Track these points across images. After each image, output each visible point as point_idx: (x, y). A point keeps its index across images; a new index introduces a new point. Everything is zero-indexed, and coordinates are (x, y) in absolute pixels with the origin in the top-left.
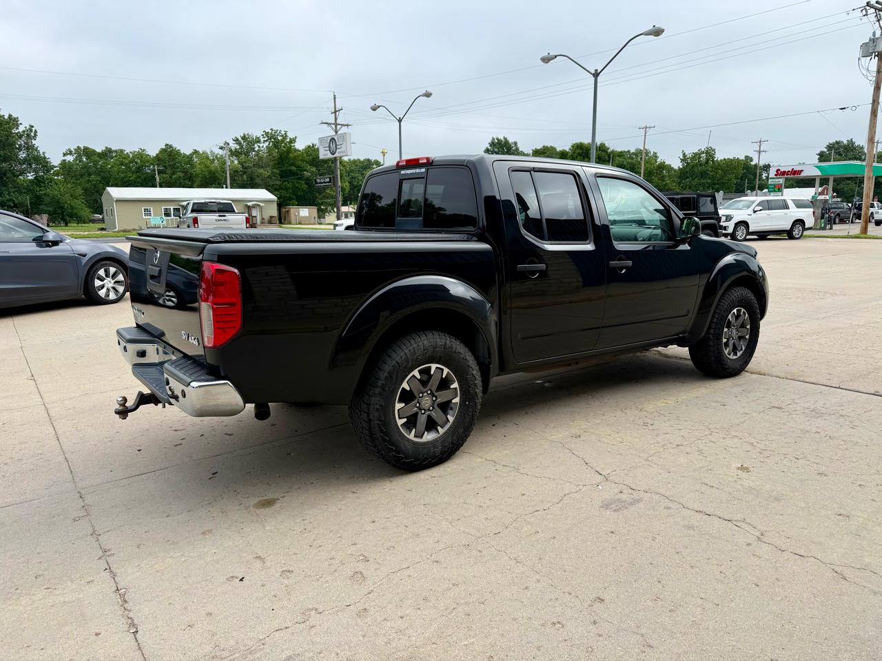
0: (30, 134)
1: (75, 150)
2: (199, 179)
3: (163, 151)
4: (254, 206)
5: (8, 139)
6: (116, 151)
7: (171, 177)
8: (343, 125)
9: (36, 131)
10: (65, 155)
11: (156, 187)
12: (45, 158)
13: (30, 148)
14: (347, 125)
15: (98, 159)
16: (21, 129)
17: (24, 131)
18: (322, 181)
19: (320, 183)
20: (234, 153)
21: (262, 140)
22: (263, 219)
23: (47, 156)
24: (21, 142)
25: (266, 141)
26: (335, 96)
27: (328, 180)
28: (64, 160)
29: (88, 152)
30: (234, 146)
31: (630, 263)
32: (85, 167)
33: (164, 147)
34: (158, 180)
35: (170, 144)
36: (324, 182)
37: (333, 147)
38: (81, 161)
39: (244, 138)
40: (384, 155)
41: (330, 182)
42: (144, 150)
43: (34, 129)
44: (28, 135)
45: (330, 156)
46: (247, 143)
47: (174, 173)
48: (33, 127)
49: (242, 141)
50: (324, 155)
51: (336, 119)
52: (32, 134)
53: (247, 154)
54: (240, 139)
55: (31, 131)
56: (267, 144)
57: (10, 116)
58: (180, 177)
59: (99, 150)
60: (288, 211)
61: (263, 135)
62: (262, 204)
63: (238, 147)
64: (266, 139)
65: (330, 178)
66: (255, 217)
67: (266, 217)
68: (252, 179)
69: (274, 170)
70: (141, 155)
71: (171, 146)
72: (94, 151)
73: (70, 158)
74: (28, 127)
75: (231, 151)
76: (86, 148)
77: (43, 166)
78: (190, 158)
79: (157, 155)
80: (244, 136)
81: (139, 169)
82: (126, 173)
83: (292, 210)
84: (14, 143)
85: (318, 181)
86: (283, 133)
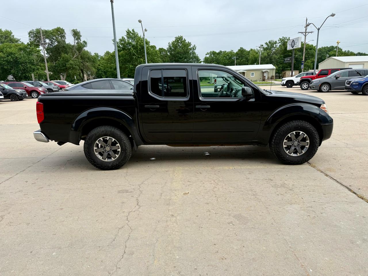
0: (194, 48)
1: (210, 52)
2: (250, 61)
3: (239, 50)
4: (265, 72)
5: (187, 51)
6: (223, 52)
7: (241, 61)
8: (309, 32)
9: (196, 47)
10: (206, 55)
11: (234, 65)
12: (198, 57)
13: (194, 53)
14: (311, 32)
15: (217, 55)
16: (192, 46)
17: (192, 47)
18: (287, 60)
19: (286, 61)
20: (265, 49)
21: (278, 42)
22: (269, 77)
23: (198, 56)
24: (191, 51)
25: (280, 43)
26: (307, 19)
27: (289, 59)
28: (206, 57)
29: (214, 53)
30: (265, 46)
31: (209, 106)
32: (213, 59)
33: (240, 49)
34: (235, 62)
35: (242, 47)
36: (288, 61)
37: (293, 44)
38: (211, 56)
39: (270, 42)
40: (338, 44)
41: (290, 60)
42: (233, 51)
43: (195, 46)
44: (193, 48)
45: (291, 48)
46: (271, 44)
47: (242, 59)
48: (195, 45)
49: (269, 44)
50: (289, 48)
51: (306, 30)
52: (195, 48)
53: (270, 49)
54: (268, 43)
55: (194, 47)
56: (280, 44)
57: (188, 42)
58: (244, 61)
59: (217, 52)
60: (285, 73)
61: (279, 40)
62: (268, 71)
63: (267, 46)
64: (280, 41)
65: (290, 58)
66: (265, 76)
67: (270, 76)
68: (271, 59)
69: (282, 55)
70: (231, 52)
71: (242, 48)
72: (216, 52)
73: (208, 56)
74: (194, 46)
75: (264, 48)
76: (213, 51)
77: (197, 60)
78: (249, 52)
79: (237, 52)
80: (270, 41)
81: (230, 58)
82: (225, 60)
83: (286, 72)
84: (188, 52)
85: (285, 60)
86: (288, 38)
